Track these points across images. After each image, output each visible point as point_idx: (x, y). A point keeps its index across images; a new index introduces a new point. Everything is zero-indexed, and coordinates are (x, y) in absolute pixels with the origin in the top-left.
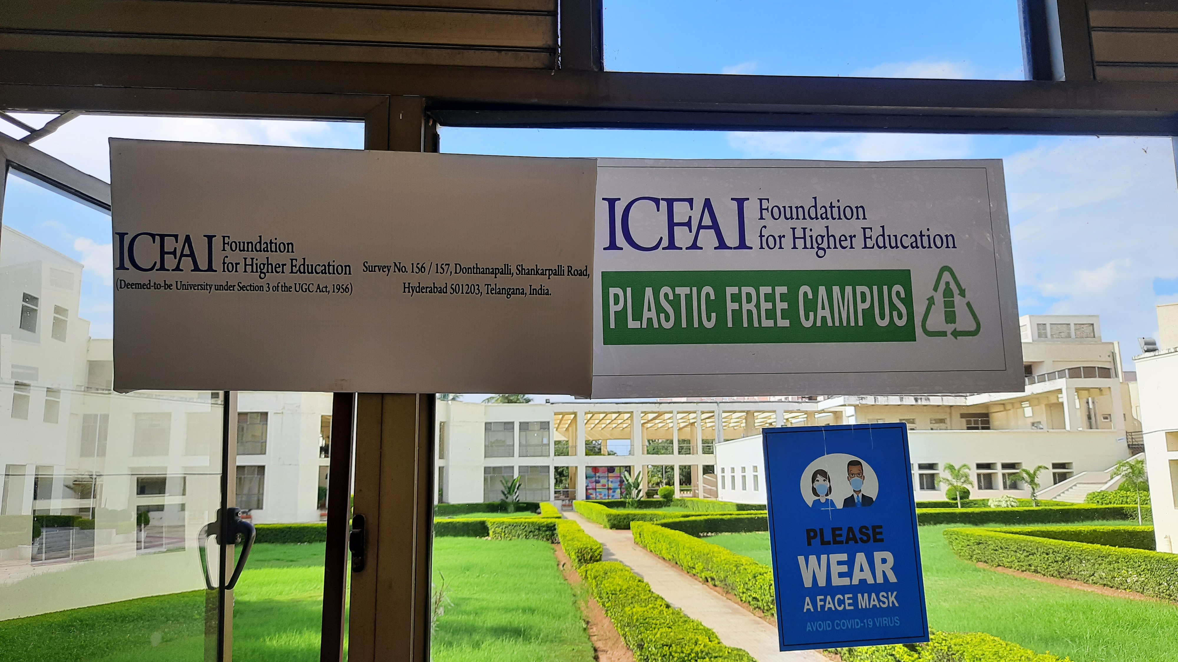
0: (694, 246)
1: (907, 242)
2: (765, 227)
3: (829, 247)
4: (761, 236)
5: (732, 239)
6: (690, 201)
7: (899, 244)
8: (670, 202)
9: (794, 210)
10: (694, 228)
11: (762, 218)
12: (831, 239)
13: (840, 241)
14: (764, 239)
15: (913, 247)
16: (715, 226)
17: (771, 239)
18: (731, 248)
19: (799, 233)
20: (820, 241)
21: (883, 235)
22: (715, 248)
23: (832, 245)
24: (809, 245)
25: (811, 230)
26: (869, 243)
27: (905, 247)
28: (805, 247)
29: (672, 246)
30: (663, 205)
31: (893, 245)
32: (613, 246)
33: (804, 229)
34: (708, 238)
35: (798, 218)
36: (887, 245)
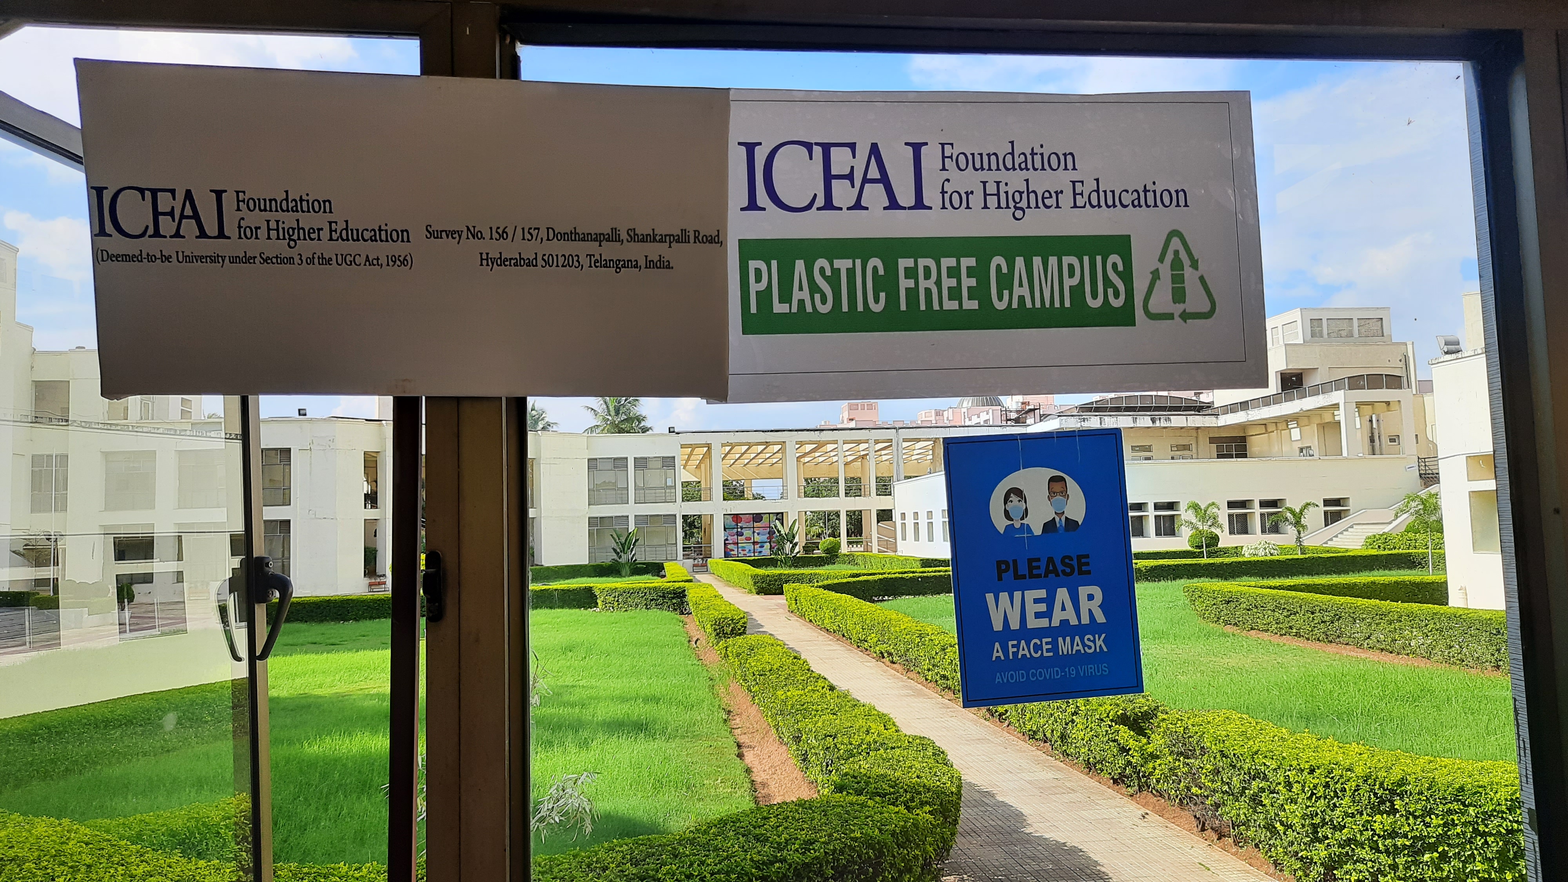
0: (858, 206)
1: (1127, 199)
2: (948, 180)
3: (1029, 207)
4: (943, 192)
5: (906, 197)
6: (852, 146)
7: (1117, 202)
8: (826, 148)
9: (985, 158)
10: (858, 184)
11: (944, 169)
12: (1032, 196)
13: (1043, 198)
14: (947, 196)
15: (1134, 206)
16: (884, 180)
17: (955, 196)
18: (904, 208)
19: (991, 188)
20: (1017, 199)
21: (1098, 191)
22: (885, 208)
23: (1033, 204)
24: (1003, 204)
25: (1006, 184)
26: (1080, 201)
27: (1125, 206)
28: (999, 207)
29: (829, 205)
30: (818, 151)
31: (1110, 203)
32: (752, 205)
33: (998, 183)
34: (875, 195)
35: (990, 169)
36: (1102, 203)
